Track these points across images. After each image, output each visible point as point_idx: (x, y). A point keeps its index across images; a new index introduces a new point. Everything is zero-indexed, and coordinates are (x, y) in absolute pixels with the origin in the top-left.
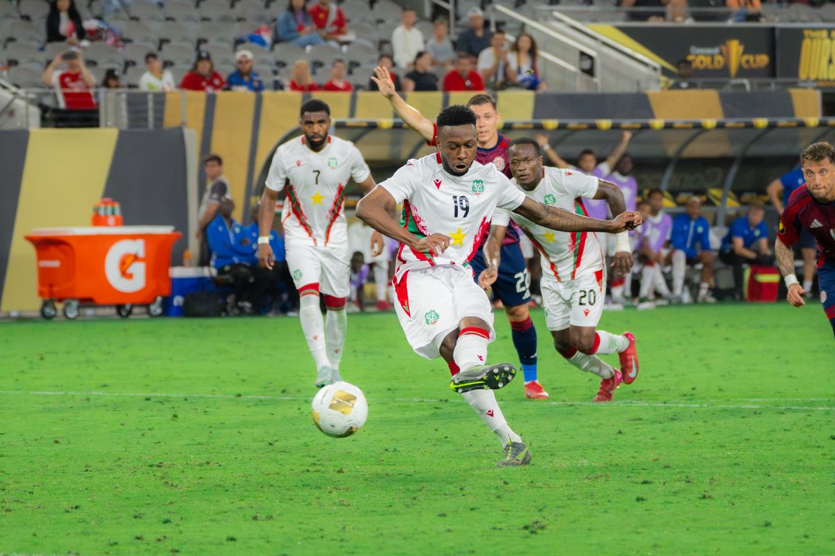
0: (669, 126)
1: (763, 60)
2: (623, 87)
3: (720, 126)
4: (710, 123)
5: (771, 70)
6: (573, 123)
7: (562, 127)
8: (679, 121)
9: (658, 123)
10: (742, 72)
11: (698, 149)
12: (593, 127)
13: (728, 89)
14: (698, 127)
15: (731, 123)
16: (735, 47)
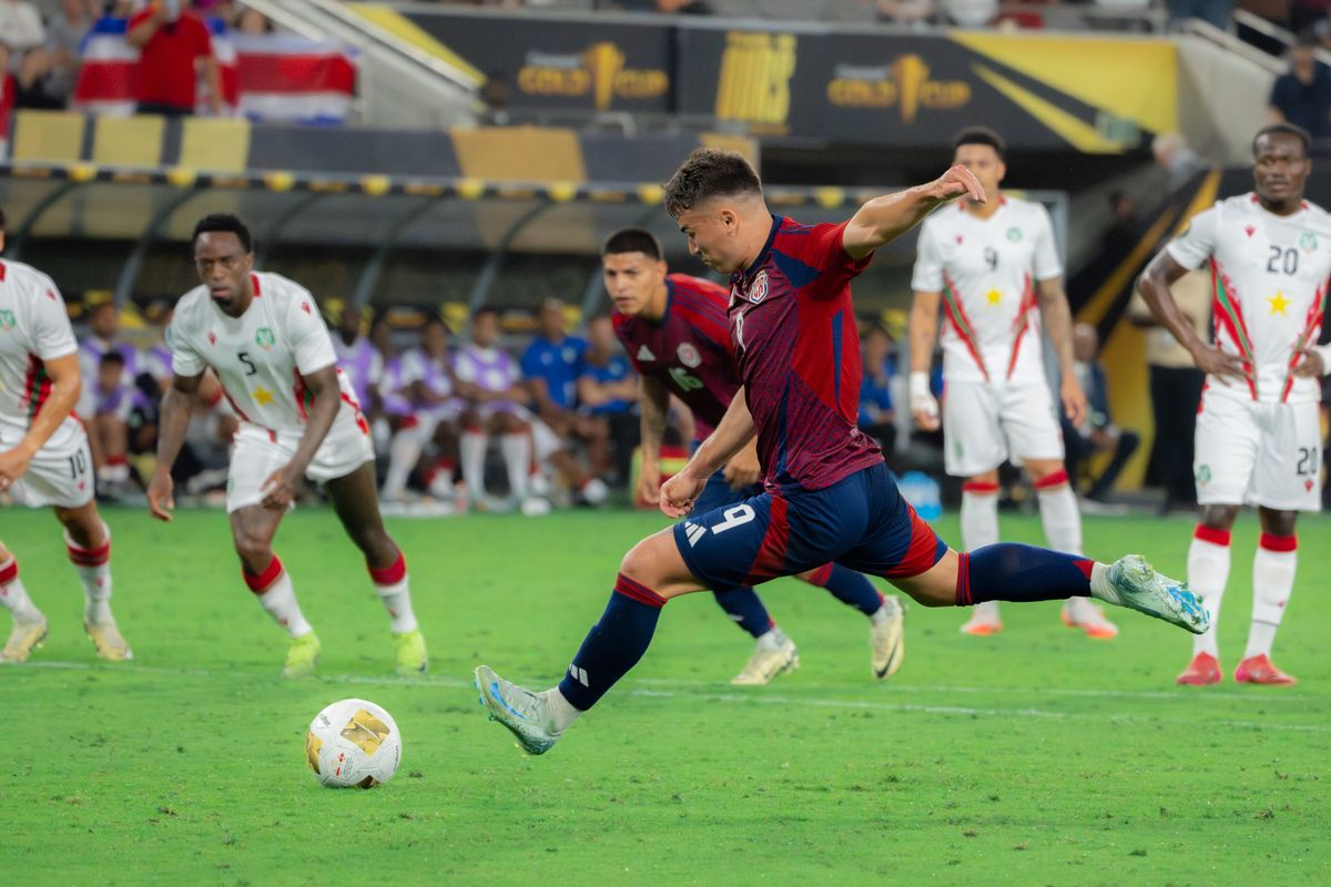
0: (490, 194)
1: (655, 82)
2: (408, 120)
3: (581, 196)
4: (563, 189)
5: (670, 102)
6: (320, 180)
7: (300, 186)
8: (509, 183)
9: (471, 186)
10: (620, 102)
11: (542, 236)
12: (356, 189)
13: (593, 132)
14: (544, 198)
15: (600, 191)
16: (607, 58)
